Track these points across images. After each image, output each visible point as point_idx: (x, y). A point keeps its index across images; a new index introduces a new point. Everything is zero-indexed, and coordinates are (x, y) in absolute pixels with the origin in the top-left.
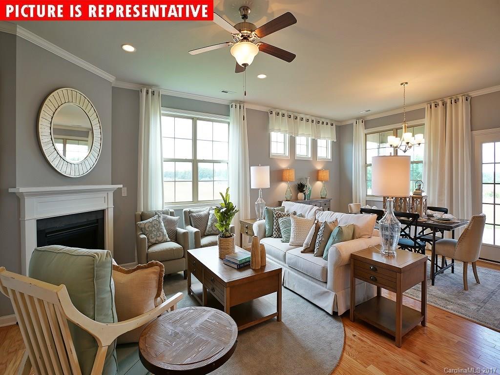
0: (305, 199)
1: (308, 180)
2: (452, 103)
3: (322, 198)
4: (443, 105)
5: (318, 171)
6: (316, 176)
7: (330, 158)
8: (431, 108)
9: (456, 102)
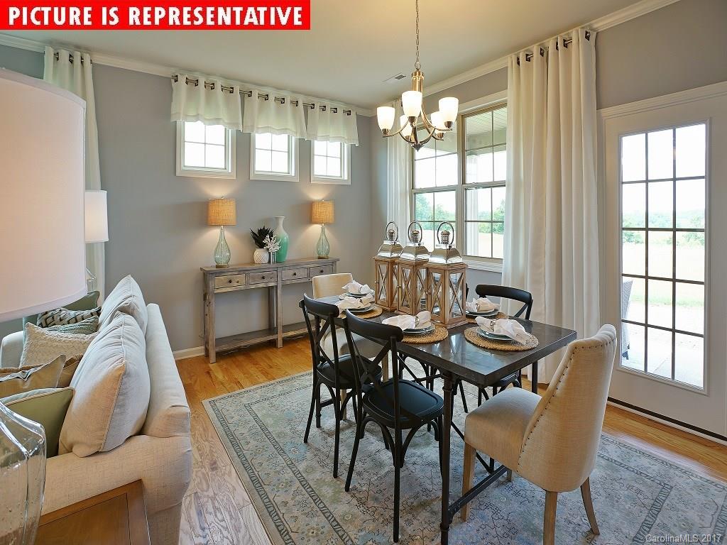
0: (269, 262)
1: (281, 222)
2: (557, 48)
3: (319, 258)
4: (542, 54)
5: (310, 205)
6: (306, 213)
7: (346, 178)
8: (519, 63)
9: (566, 46)
